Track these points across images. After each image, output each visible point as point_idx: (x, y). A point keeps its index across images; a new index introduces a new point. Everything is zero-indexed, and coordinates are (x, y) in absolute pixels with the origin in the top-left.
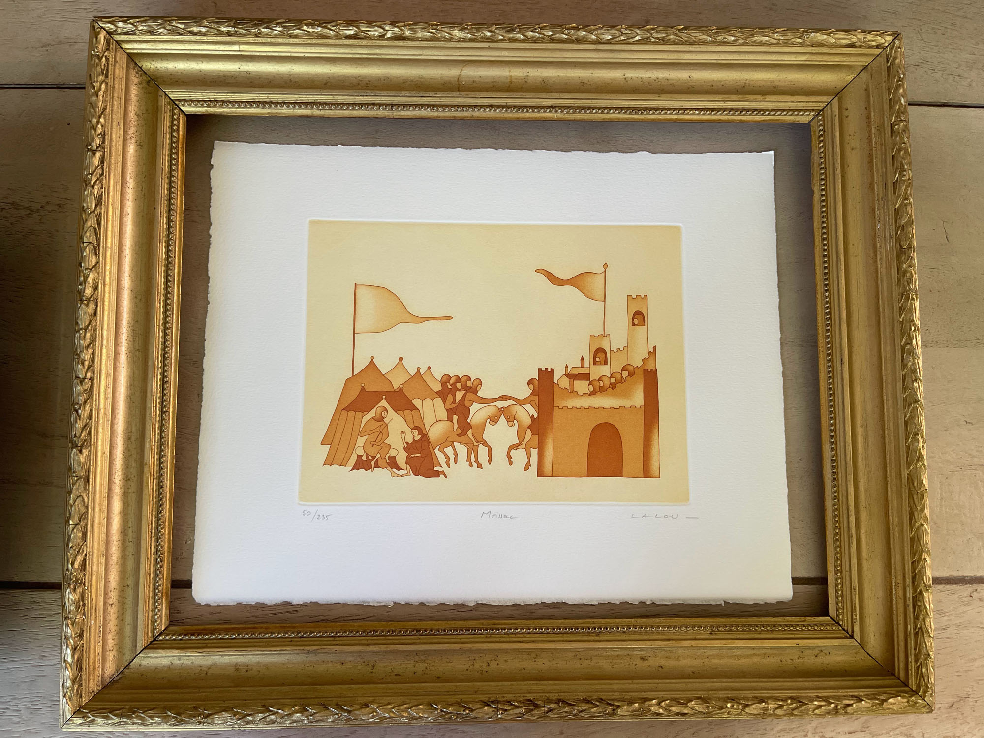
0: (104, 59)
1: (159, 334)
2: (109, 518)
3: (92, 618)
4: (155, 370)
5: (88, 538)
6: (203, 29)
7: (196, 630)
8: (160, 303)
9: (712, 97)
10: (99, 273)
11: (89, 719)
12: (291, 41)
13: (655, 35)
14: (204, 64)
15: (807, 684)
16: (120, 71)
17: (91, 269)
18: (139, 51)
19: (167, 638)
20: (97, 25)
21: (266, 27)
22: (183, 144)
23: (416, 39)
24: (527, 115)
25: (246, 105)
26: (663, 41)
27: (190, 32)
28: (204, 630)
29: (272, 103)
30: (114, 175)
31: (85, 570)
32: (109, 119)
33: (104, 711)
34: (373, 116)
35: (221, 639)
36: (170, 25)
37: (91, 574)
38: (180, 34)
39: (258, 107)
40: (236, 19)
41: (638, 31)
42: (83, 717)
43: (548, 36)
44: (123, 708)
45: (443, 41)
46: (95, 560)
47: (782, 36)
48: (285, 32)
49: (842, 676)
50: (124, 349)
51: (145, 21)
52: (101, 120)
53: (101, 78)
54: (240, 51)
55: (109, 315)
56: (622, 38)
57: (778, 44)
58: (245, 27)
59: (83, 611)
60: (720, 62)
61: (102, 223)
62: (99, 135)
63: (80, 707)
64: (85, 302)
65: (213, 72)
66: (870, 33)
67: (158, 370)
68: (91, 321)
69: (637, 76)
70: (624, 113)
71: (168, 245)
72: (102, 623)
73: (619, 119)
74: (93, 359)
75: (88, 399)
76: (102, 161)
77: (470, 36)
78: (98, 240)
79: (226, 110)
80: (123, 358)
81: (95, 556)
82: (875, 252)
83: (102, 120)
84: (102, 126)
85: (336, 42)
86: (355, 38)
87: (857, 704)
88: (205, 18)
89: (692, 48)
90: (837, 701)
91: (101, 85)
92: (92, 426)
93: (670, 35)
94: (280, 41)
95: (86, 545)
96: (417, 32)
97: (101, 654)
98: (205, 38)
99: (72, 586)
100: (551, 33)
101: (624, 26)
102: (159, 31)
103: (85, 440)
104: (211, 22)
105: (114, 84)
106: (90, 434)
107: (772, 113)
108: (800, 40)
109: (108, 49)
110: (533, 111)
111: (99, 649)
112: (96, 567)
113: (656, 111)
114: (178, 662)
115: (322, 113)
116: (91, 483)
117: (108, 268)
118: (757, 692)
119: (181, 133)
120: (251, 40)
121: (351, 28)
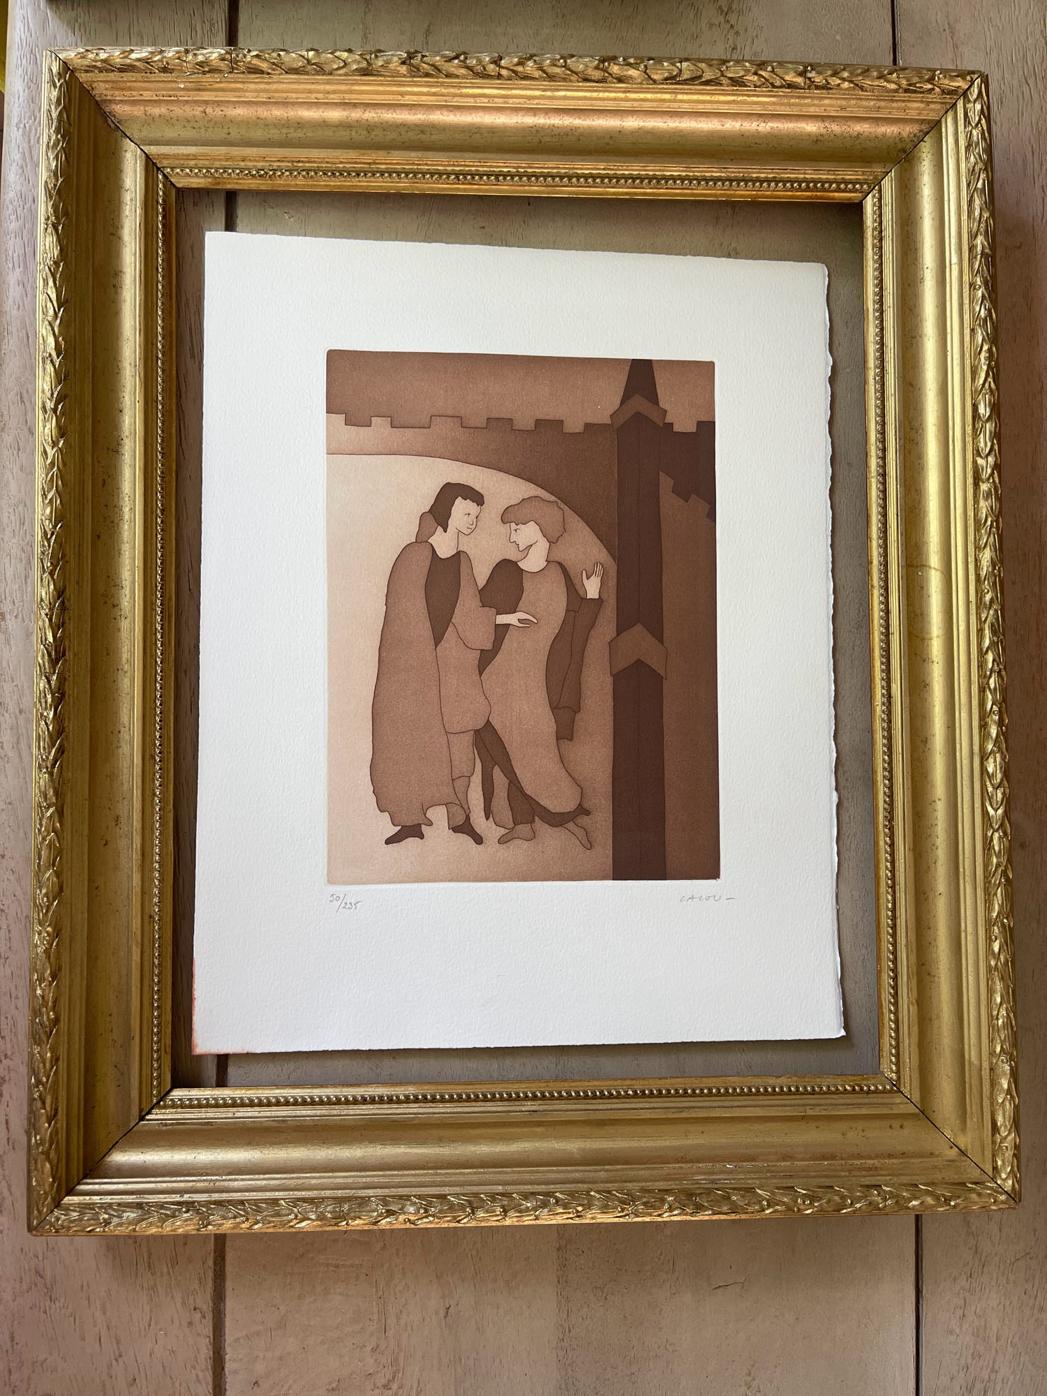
0: (930, 86)
1: (562, 168)
2: (317, 104)
3: (187, 84)
4: (514, 163)
5: (291, 76)
6: (977, 213)
7: (170, 223)
8: (604, 169)
9: (912, 925)
10: (641, 83)
11: (57, 81)
12: (967, 332)
13: (996, 835)
14: (931, 222)
15: (77, 1046)
16: (915, 108)
17: (645, 72)
18: (944, 134)
19: (161, 186)
20: (976, 76)
21: (983, 296)
22: (821, 198)
23: (976, 501)
24: (877, 664)
25: (877, 279)
26: (989, 849)
27: (972, 197)
28: (170, 233)
29: (882, 313)
30: (774, 103)
31: (249, 72)
32: (848, 94)
33: (67, 100)
34: (868, 450)
35: (158, 253)
36: (980, 169)
37: (244, 82)
38: (968, 185)
39: (875, 294)
40: (993, 257)
41: (1000, 811)
42: (59, 73)
43: (988, 683)
44: (70, 124)
45: (975, 538)
46: (262, 86)
47: (1003, 1022)
48: (978, 322)
49: (86, 1100)
50: (541, 120)
51: (983, 137)
52: (847, 83)
53: (904, 82)
54: (951, 265)
55: (585, 98)
56: (990, 789)
57: (991, 1017)
58: (982, 268)
59: (196, 71)
60: (963, 935)
61: (708, 88)
62: (826, 80)
63: (72, 71)
64: (601, 66)
65: (921, 233)
66: (1015, 1155)
67: (514, 167)
68: (576, 73)
69: (939, 818)
70: (885, 801)
71: (682, 179)
72: (180, 98)
73: (877, 792)
74: (526, 77)
75: (473, 72)
76: (791, 86)
77: (983, 573)
78: (685, 82)
79: (870, 252)
80: (529, 120)
81: (267, 87)
82: (692, 1161)
83: (846, 85)
84: (839, 85)
85: (968, 392)
86: (974, 418)
87: (45, 1115)
88: (992, 215)
89: (980, 892)
90: (51, 1086)
91: (894, 82)
92: (437, 77)
93: (997, 857)
94: (966, 317)
95: (281, 74)
96: (987, 500)
97: (142, 98)
98: (966, 217)
99: (228, 56)
100: (992, 686)
101: (1007, 791)
102: (972, 157)
103: (418, 70)
104: (986, 222)
105: (897, 101)
106: (427, 75)
107: (892, 1016)
108: (998, 1049)
109: (943, 91)
110: (882, 671)
111: (147, 95)
112: (253, 88)
113: (890, 846)
114: (128, 198)
115: (871, 382)
116: (363, 78)
117: (649, 96)
118: (68, 972)
119: (836, 194)
120: (966, 278)
121: (988, 409)
